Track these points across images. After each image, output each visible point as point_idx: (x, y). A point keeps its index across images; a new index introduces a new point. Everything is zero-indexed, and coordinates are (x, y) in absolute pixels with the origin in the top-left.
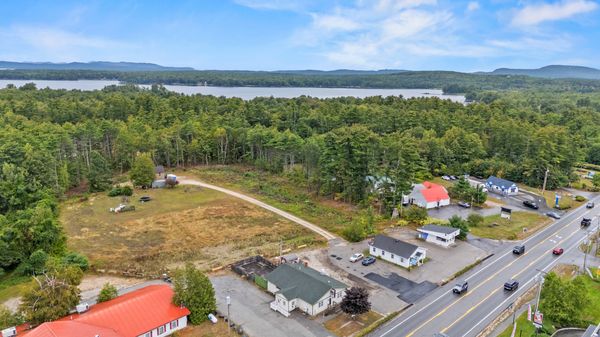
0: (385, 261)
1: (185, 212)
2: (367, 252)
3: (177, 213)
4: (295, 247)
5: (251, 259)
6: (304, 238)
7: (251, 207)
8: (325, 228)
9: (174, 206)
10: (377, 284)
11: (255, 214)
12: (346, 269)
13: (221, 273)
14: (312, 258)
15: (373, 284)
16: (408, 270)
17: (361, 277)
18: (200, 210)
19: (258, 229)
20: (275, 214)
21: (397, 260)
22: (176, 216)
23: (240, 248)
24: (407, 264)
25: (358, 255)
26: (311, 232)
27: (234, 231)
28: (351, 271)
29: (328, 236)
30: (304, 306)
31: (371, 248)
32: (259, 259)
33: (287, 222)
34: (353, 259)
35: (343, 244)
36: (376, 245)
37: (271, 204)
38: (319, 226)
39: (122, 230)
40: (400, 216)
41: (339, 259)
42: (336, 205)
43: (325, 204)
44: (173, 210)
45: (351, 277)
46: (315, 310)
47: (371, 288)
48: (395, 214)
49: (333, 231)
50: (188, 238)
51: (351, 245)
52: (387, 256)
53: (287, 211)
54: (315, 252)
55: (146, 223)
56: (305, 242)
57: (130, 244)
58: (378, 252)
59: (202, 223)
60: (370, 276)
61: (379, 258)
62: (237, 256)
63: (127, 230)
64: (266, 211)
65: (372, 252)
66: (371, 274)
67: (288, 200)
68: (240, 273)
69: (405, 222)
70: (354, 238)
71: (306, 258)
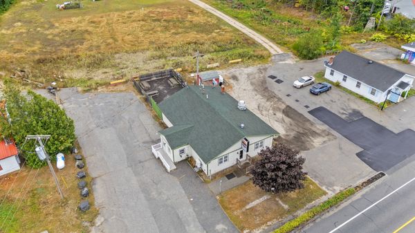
0: (345, 90)
1: (127, 12)
2: (321, 75)
3: (117, 14)
4: (227, 60)
5: (162, 74)
6: (241, 51)
7: (196, 11)
8: (273, 40)
9: (120, 7)
10: (325, 127)
11: (197, 19)
12: (285, 99)
13: (122, 87)
14: (243, 78)
15: (320, 126)
16: (381, 107)
17: (305, 112)
18: (143, 11)
19: (192, 36)
20: (219, 19)
21: (365, 90)
22: (115, 16)
23: (160, 57)
24: (380, 97)
25: (306, 78)
26: (254, 44)
27: (164, 37)
28: (290, 102)
29: (274, 49)
31: (328, 71)
32: (172, 74)
33: (230, 29)
34: (298, 83)
35: (292, 61)
36: (335, 66)
37: (220, 9)
38: (267, 36)
39: (52, 26)
40: (376, 28)
41: (279, 81)
42: (295, 13)
43: (283, 11)
44: (117, 10)
45: (288, 112)
46: (214, 167)
47: (314, 134)
48: (370, 25)
49: (281, 44)
50: (110, 41)
51: (302, 63)
52: (350, 84)
53: (236, 18)
54: (250, 70)
55: (80, 22)
56: (241, 56)
58: (337, 77)
59: (135, 24)
60: (318, 112)
61: (338, 85)
62: (152, 67)
63: (57, 28)
64: (211, 15)
65: (327, 75)
66: (321, 109)
67: (241, 6)
69: (383, 36)
70: (307, 54)
71: (235, 78)
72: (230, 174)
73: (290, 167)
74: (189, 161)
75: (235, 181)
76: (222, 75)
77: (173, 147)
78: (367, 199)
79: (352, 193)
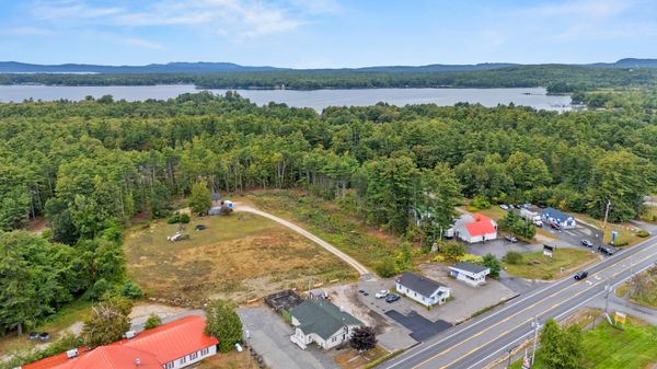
0: (409, 298)
1: (235, 241)
2: (394, 289)
3: (227, 243)
4: (328, 280)
5: (283, 293)
6: (337, 272)
7: (296, 237)
8: (361, 262)
9: (226, 235)
10: (394, 321)
11: (299, 245)
12: (370, 306)
13: (257, 304)
14: (341, 293)
15: (390, 321)
16: (429, 308)
17: (382, 314)
18: (249, 239)
19: (297, 261)
20: (317, 245)
21: (419, 298)
22: (226, 245)
23: (277, 281)
24: (427, 302)
25: (383, 291)
26: (347, 266)
27: (275, 263)
28: (374, 308)
29: (362, 270)
30: (320, 340)
31: (398, 285)
32: (290, 293)
33: (326, 254)
34: (378, 295)
35: (375, 279)
36: (402, 282)
37: (317, 234)
38: (357, 260)
39: (175, 259)
40: (439, 251)
41: (366, 295)
42: (381, 236)
43: (371, 234)
44: (225, 239)
45: (372, 314)
46: (328, 344)
47: (387, 325)
48: (434, 249)
49: (368, 265)
50: (232, 269)
51: (383, 281)
52: (411, 294)
53: (330, 243)
54: (346, 287)
55: (197, 253)
56: (338, 276)
57: (181, 274)
58: (403, 290)
59: (247, 253)
60: (391, 313)
61: (404, 295)
62: (273, 289)
63: (180, 260)
64: (310, 241)
65: (398, 289)
66: (393, 311)
67: (334, 231)
68: (271, 306)
69: (442, 258)
70: (386, 274)
71: (335, 293)
72: (339, 348)
73: (368, 335)
74: (314, 343)
75: (342, 350)
76: (326, 291)
77: (306, 334)
78: (409, 354)
79: (402, 351)
